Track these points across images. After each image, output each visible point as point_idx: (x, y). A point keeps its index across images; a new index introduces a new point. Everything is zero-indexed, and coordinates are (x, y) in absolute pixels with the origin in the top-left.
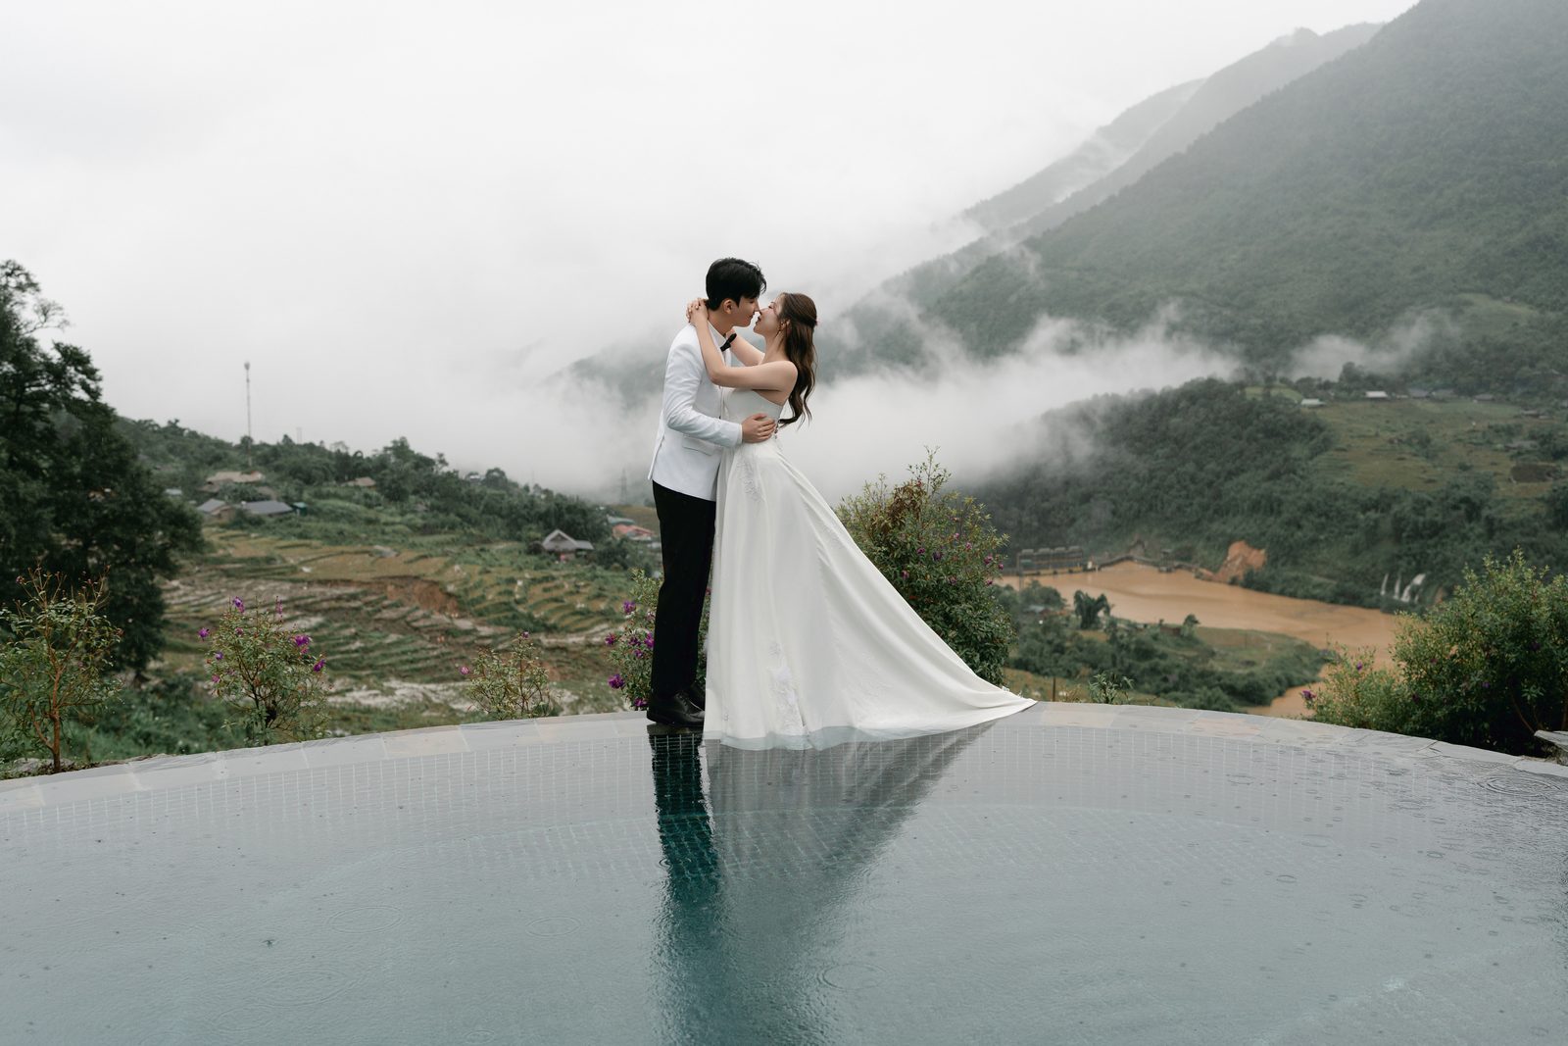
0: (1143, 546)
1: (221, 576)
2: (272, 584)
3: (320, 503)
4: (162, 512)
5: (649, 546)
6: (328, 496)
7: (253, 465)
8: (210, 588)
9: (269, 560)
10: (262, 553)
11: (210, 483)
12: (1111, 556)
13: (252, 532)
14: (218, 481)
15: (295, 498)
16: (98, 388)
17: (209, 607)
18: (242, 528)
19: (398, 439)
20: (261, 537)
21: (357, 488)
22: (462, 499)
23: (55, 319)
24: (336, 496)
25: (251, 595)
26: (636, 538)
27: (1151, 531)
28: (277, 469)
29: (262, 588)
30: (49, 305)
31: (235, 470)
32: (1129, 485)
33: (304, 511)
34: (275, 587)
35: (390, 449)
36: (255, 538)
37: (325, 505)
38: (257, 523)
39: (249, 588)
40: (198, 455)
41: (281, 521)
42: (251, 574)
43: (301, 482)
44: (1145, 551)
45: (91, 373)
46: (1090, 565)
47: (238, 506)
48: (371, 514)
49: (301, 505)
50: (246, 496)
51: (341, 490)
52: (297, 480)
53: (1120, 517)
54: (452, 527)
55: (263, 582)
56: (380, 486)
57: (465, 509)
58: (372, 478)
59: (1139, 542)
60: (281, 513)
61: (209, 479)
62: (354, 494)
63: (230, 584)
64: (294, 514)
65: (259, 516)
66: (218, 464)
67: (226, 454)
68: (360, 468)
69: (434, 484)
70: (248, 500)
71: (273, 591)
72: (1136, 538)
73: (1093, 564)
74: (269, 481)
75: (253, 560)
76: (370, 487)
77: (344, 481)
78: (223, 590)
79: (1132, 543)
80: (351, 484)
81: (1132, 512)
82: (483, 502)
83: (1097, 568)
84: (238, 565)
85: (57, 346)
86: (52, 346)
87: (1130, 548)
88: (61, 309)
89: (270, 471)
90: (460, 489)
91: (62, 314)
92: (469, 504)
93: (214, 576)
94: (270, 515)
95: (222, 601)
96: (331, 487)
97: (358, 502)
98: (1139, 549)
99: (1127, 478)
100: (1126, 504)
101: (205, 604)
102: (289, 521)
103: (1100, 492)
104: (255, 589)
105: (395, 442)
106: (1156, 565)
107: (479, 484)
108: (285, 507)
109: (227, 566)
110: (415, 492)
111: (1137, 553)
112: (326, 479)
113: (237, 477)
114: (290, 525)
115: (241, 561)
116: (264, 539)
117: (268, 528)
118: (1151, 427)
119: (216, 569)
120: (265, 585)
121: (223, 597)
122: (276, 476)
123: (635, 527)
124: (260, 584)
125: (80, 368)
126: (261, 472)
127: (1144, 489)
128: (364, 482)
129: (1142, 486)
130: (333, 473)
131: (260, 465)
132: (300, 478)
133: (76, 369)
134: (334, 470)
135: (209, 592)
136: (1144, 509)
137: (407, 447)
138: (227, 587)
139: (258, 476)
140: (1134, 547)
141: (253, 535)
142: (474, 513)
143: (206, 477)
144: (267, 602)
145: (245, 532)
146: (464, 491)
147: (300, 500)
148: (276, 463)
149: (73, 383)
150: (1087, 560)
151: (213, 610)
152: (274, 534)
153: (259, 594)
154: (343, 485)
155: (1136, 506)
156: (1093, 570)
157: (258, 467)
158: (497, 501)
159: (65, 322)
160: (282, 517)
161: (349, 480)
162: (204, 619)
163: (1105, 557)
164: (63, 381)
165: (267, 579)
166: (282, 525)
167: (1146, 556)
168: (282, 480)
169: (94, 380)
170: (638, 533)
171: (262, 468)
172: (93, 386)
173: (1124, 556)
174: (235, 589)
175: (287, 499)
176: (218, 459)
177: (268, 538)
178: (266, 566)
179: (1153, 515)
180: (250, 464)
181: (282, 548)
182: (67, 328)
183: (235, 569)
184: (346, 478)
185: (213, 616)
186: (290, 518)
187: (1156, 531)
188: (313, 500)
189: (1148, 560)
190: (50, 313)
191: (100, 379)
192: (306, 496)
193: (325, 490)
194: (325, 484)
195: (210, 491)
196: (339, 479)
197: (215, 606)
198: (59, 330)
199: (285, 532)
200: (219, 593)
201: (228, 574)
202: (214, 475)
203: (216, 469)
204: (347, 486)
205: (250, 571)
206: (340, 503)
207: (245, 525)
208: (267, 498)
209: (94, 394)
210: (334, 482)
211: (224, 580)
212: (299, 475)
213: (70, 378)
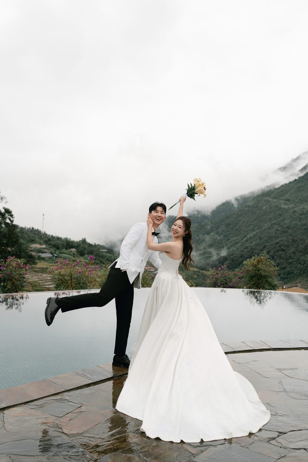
0: (301, 283)
1: (33, 272)
2: (47, 275)
3: (61, 255)
4: (27, 254)
5: (153, 272)
6: (63, 253)
7: (43, 243)
8: (30, 274)
9: (47, 269)
10: (44, 267)
11: (31, 247)
12: (291, 285)
13: (42, 261)
14: (33, 247)
15: (54, 253)
16: (13, 220)
17: (30, 279)
18: (39, 260)
19: (83, 238)
20: (44, 262)
21: (71, 251)
22: (100, 256)
23: (4, 201)
24: (65, 253)
25: (41, 277)
26: (149, 270)
27: (304, 279)
28: (49, 244)
29: (44, 275)
30: (3, 197)
31: (38, 244)
32: (297, 266)
33: (56, 257)
34: (48, 276)
35: (81, 241)
36: (43, 263)
37: (62, 256)
38: (43, 259)
39: (41, 275)
40: (28, 239)
41: (50, 259)
42: (42, 272)
43: (56, 249)
44: (302, 284)
45: (12, 216)
46: (284, 287)
47: (38, 254)
48: (74, 259)
49: (55, 255)
50: (41, 252)
51: (67, 251)
52: (54, 248)
53: (294, 274)
54: (97, 264)
55: (45, 274)
56: (78, 251)
57: (101, 259)
58: (76, 249)
59: (300, 282)
60: (50, 257)
61: (31, 246)
62: (70, 253)
63: (36, 274)
64: (53, 257)
65: (44, 257)
66: (33, 242)
67: (35, 239)
68: (72, 246)
69: (93, 252)
70: (41, 253)
71: (47, 277)
72: (299, 280)
73: (286, 287)
74: (47, 248)
75: (42, 268)
76: (75, 251)
77: (68, 249)
78: (34, 275)
79: (298, 282)
80: (69, 250)
81: (298, 273)
82: (106, 258)
83: (287, 288)
84: (38, 269)
85: (4, 208)
86: (2, 208)
87: (297, 283)
88: (6, 198)
89: (47, 245)
90: (100, 254)
91: (6, 200)
92: (102, 258)
93: (31, 272)
94: (47, 257)
95: (33, 278)
96: (64, 250)
97: (71, 255)
98: (300, 284)
99: (297, 263)
100: (296, 271)
101: (28, 279)
102: (52, 259)
103: (288, 267)
104: (42, 276)
105: (83, 239)
106: (305, 288)
107: (105, 252)
108: (51, 255)
109: (35, 269)
110: (88, 254)
111: (299, 285)
112: (63, 248)
113: (38, 246)
114: (53, 260)
115: (39, 268)
116: (45, 263)
117: (46, 261)
118: (305, 248)
119: (32, 270)
120: (45, 275)
121: (34, 277)
122: (48, 246)
123: (149, 267)
124: (44, 274)
125: (9, 214)
126: (45, 245)
127: (302, 267)
128: (73, 250)
129: (302, 266)
130: (65, 247)
131: (44, 243)
132: (55, 248)
133: (8, 215)
134: (65, 245)
135: (30, 275)
136: (302, 273)
137: (86, 241)
138: (35, 275)
139: (44, 246)
140: (298, 283)
141: (42, 262)
142: (103, 260)
143: (30, 245)
144: (46, 279)
145: (40, 261)
146: (101, 254)
147: (55, 254)
148: (49, 243)
149: (7, 218)
150: (284, 286)
151: (31, 280)
152: (48, 262)
153: (44, 277)
154: (67, 250)
155: (299, 272)
156: (285, 288)
157: (44, 244)
158: (110, 258)
159: (7, 202)
160: (50, 258)
161: (69, 249)
162: (28, 282)
163: (289, 285)
164: (4, 217)
165: (45, 273)
166: (50, 260)
167: (302, 286)
168: (50, 248)
169: (12, 217)
170: (150, 269)
171: (45, 244)
172: (12, 219)
173: (295, 285)
174: (37, 275)
175: (52, 253)
176: (33, 241)
177: (47, 263)
178: (46, 270)
179: (304, 275)
180: (42, 242)
181: (50, 266)
182: (7, 203)
183: (37, 270)
184: (68, 248)
185: (31, 282)
186: (53, 258)
187: (305, 279)
188: (59, 254)
189: (302, 287)
190: (3, 199)
191: (14, 218)
192: (57, 252)
193: (62, 251)
194: (62, 249)
195: (31, 249)
196: (66, 249)
197: (31, 279)
198: (5, 204)
199: (51, 262)
200: (32, 276)
201: (35, 271)
202: (32, 245)
203: (33, 243)
204: (68, 251)
205: (41, 271)
206: (66, 255)
207: (40, 259)
208: (46, 253)
209: (12, 221)
210: (65, 249)
211: (34, 273)
212: (55, 246)
213: (6, 217)
